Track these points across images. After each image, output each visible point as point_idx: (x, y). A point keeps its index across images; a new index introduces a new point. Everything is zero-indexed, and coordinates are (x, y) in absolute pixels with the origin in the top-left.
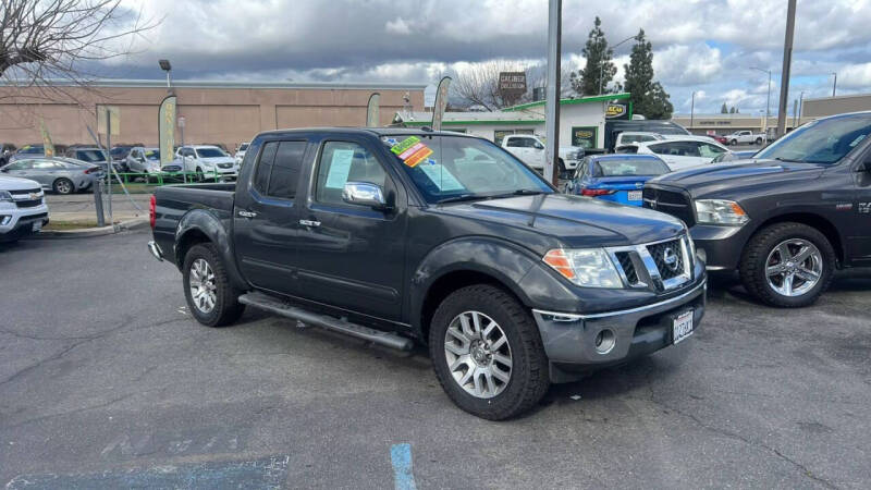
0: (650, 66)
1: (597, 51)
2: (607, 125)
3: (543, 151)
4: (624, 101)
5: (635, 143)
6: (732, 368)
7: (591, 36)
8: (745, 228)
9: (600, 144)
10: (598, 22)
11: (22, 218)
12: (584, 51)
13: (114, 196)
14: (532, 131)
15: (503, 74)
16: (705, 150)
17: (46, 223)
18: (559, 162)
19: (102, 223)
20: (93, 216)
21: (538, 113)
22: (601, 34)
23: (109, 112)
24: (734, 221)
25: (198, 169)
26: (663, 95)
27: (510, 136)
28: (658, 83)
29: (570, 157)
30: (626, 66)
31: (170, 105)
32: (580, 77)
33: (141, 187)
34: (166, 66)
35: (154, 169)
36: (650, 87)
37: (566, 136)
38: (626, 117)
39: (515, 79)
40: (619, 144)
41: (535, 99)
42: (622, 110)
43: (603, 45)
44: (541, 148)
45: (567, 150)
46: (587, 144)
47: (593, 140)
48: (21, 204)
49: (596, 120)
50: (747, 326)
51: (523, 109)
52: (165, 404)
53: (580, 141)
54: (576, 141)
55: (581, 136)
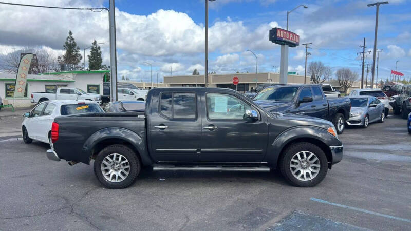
0: (100, 57)
1: (71, 47)
3: (81, 96)
7: (67, 39)
10: (71, 33)
12: (64, 46)
14: (66, 86)
22: (73, 39)
27: (61, 88)
28: (105, 66)
30: (89, 56)
43: (74, 45)
47: (97, 91)
53: (91, 91)
54: (89, 91)
55: (92, 89)
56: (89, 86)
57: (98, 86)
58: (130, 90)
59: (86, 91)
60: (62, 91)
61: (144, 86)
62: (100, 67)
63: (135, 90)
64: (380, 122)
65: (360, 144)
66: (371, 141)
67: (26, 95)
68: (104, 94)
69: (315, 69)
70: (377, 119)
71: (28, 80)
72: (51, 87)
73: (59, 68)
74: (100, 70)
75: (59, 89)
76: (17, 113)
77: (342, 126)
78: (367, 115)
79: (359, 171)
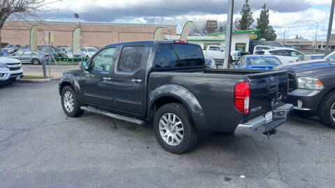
0: (268, 19)
1: (246, 12)
2: (250, 43)
3: (224, 53)
4: (257, 33)
5: (263, 50)
6: (319, 162)
8: (322, 91)
9: (247, 50)
10: (247, 1)
11: (12, 75)
12: (241, 12)
13: (51, 66)
14: (219, 44)
15: (208, 21)
16: (293, 54)
17: (22, 77)
18: (230, 57)
19: (45, 77)
20: (41, 74)
21: (222, 37)
22: (248, 6)
23: (50, 33)
24: (317, 88)
25: (87, 56)
26: (273, 31)
28: (271, 26)
29: (235, 55)
30: (258, 19)
31: (78, 31)
32: (238, 23)
33: (65, 63)
34: (77, 16)
35: (70, 56)
36: (268, 28)
37: (233, 46)
38: (257, 39)
39: (213, 23)
40: (255, 51)
41: (221, 31)
42: (256, 36)
43: (249, 10)
44: (223, 51)
45: (233, 52)
46: (241, 50)
47: (244, 48)
48: (11, 69)
49: (246, 40)
50: (323, 138)
51: (215, 35)
52: (45, 169)
53: (238, 48)
56: (237, 44)
57: (244, 44)
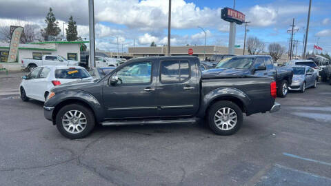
0: (76, 30)
7: (48, 15)
9: (79, 60)
10: (51, 10)
12: (46, 21)
22: (52, 15)
27: (46, 55)
46: (73, 60)
47: (75, 58)
51: (41, 44)
53: (71, 58)
54: (69, 58)
55: (71, 56)
56: (68, 54)
57: (76, 54)
58: (103, 58)
59: (67, 58)
60: (47, 58)
61: (112, 55)
62: (77, 39)
63: (106, 58)
64: (313, 87)
65: (304, 106)
66: (312, 103)
67: (17, 61)
68: (81, 61)
69: (252, 43)
70: (311, 85)
71: (19, 48)
72: (38, 55)
73: (43, 39)
74: (76, 41)
75: (44, 57)
76: (10, 76)
77: (286, 91)
78: (305, 82)
79: (314, 129)
